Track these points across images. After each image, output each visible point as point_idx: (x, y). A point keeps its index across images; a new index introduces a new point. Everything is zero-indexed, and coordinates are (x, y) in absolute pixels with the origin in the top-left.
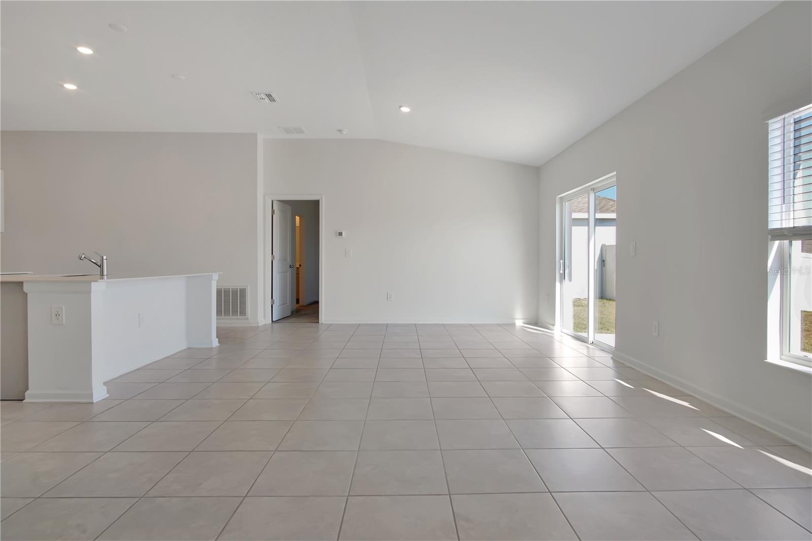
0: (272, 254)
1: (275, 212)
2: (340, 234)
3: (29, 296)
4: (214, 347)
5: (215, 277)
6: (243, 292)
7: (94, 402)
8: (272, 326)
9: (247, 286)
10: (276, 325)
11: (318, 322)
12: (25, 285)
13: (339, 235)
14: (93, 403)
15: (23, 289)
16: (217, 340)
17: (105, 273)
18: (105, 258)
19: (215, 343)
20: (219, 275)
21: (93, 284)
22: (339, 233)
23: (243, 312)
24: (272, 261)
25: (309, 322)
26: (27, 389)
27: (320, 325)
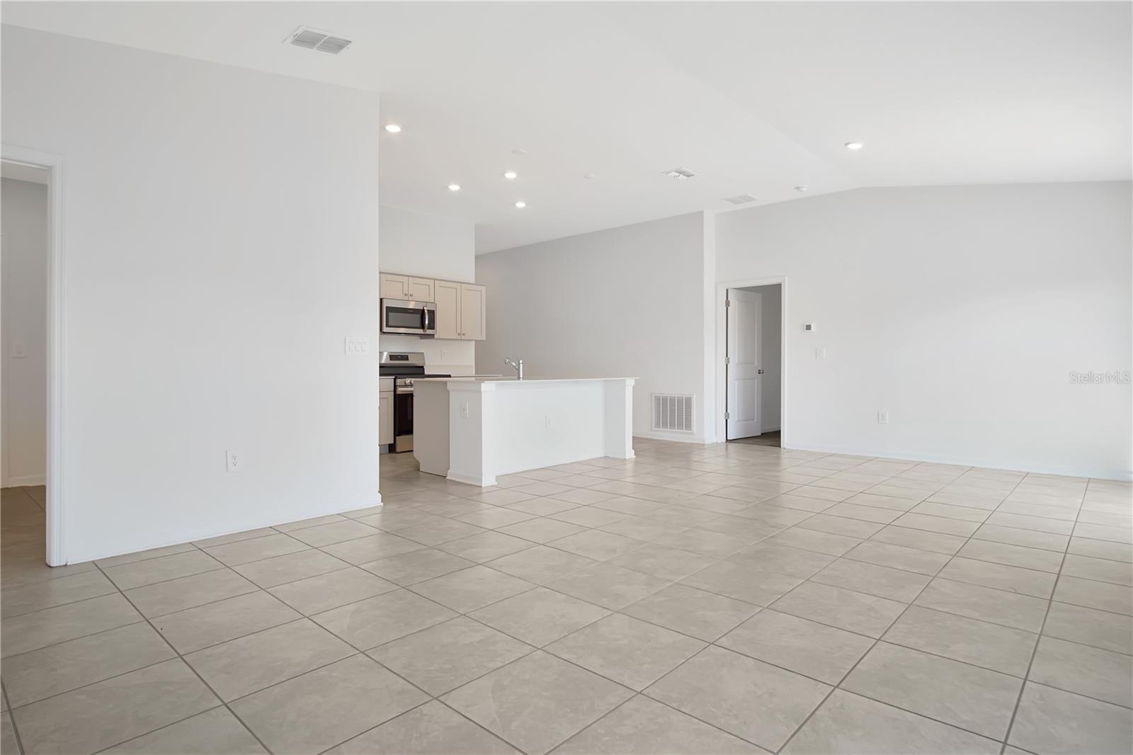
0: (727, 356)
1: (731, 303)
2: (809, 327)
3: (450, 393)
4: (627, 458)
5: (630, 382)
6: (689, 401)
7: (483, 486)
8: (727, 446)
9: (693, 395)
10: (731, 446)
11: (780, 446)
12: (448, 384)
13: (807, 329)
14: (481, 487)
15: (446, 386)
16: (633, 451)
17: (521, 376)
18: (521, 362)
19: (630, 454)
20: (636, 380)
21: (482, 384)
22: (807, 326)
23: (689, 426)
24: (727, 365)
25: (771, 446)
26: (449, 469)
27: (782, 450)
